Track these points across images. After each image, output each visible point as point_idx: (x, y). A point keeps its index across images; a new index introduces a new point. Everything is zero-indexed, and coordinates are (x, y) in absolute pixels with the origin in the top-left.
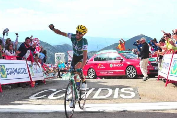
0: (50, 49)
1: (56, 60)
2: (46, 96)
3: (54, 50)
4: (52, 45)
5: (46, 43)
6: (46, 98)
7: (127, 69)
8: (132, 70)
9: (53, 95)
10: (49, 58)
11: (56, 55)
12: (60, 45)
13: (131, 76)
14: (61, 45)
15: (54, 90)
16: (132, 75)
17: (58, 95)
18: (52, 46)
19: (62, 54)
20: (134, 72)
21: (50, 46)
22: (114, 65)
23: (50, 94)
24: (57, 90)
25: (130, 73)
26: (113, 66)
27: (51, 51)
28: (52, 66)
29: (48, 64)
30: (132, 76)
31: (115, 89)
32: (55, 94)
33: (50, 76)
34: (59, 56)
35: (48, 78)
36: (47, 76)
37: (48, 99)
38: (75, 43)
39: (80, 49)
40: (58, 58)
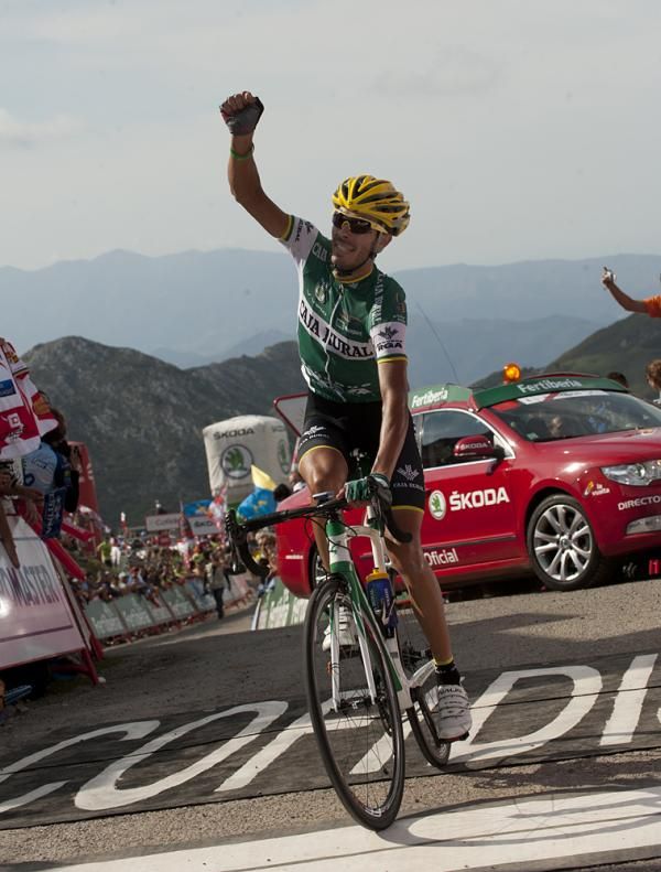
0: (174, 400)
1: (216, 481)
2: (60, 784)
3: (202, 397)
4: (183, 366)
5: (135, 353)
6: (61, 805)
7: (534, 517)
8: (568, 524)
9: (117, 771)
10: (172, 464)
11: (218, 436)
12: (245, 360)
13: (558, 570)
14: (253, 353)
15: (136, 731)
16: (569, 560)
17: (161, 767)
18: (187, 374)
19: (261, 428)
20: (582, 542)
21: (171, 370)
22: (455, 495)
23: (101, 770)
24: (167, 724)
25: (551, 545)
26: (448, 505)
27: (179, 411)
28: (187, 524)
29: (162, 512)
30: (570, 568)
31: (626, 667)
32: (136, 766)
33: (175, 608)
34: (241, 439)
35: (162, 627)
36: (155, 612)
37: (68, 817)
38: (322, 298)
39: (352, 344)
40: (235, 458)
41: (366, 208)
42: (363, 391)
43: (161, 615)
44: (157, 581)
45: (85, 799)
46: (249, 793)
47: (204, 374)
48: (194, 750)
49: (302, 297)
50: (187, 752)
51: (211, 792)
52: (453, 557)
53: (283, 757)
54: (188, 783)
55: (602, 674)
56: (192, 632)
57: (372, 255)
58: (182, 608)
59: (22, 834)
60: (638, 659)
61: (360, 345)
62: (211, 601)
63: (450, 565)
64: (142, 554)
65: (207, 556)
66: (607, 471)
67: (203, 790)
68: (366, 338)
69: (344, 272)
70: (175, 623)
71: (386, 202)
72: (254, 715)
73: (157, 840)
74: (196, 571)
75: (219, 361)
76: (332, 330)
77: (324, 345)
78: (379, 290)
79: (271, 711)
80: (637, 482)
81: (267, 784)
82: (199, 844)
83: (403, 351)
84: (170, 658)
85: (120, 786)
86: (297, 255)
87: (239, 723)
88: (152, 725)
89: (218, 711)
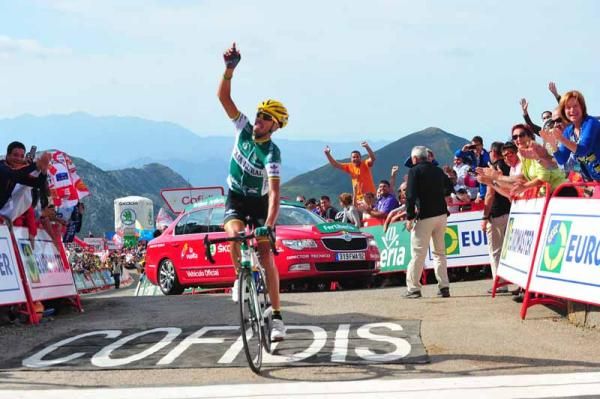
0: (98, 185)
1: (118, 224)
2: (83, 354)
3: (111, 185)
4: (104, 170)
5: (82, 161)
6: (85, 363)
9: (108, 350)
10: (94, 214)
11: (121, 204)
12: (134, 170)
14: (138, 167)
15: (113, 334)
17: (129, 351)
18: (104, 172)
19: (141, 202)
21: (99, 171)
24: (125, 333)
27: (100, 190)
29: (91, 236)
31: (337, 329)
32: (117, 349)
33: (96, 282)
34: (132, 207)
35: (89, 290)
36: (87, 282)
37: (90, 368)
38: (245, 148)
39: (256, 169)
40: (127, 215)
41: (271, 110)
42: (255, 191)
43: (89, 284)
44: (89, 269)
45: (97, 361)
46: (173, 366)
47: (114, 174)
48: (143, 345)
49: (236, 146)
50: (139, 346)
51: (154, 364)
52: (216, 273)
53: (186, 353)
54: (143, 359)
55: (326, 330)
56: (103, 294)
57: (271, 131)
58: (99, 282)
59: (70, 374)
60: (341, 326)
61: (259, 170)
62: (113, 280)
63: (215, 277)
64: (80, 255)
65: (112, 259)
66: (284, 242)
67: (150, 363)
68: (263, 167)
69: (258, 137)
70: (95, 289)
71: (279, 109)
72: (166, 333)
73: (133, 383)
74: (107, 266)
75: (122, 168)
76: (248, 162)
77: (243, 168)
78: (271, 148)
79: (175, 332)
80: (296, 248)
81: (181, 363)
82: (153, 386)
83: (279, 175)
84: (112, 304)
85: (112, 357)
86: (238, 127)
87: (161, 335)
88: (119, 333)
89: (148, 329)
